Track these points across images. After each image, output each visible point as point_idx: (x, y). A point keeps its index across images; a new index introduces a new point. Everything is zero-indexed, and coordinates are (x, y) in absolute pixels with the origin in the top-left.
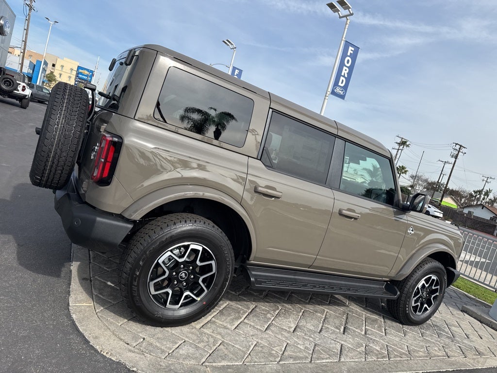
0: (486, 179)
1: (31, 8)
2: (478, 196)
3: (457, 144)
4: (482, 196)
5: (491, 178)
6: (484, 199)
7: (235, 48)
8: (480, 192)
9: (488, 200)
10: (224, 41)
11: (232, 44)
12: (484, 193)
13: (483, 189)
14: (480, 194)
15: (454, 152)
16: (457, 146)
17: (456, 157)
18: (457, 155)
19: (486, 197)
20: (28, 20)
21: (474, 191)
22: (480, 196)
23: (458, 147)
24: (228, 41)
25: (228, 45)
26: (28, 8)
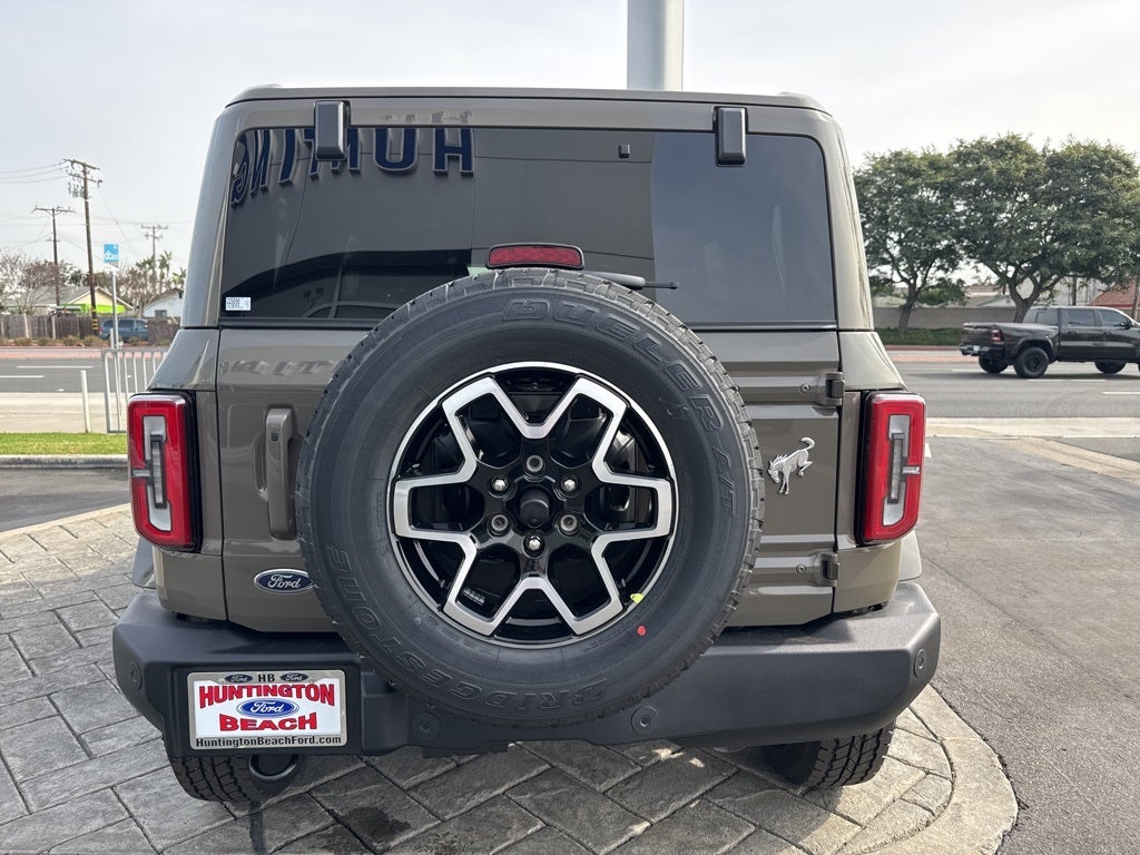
0: (151, 233)
2: (151, 272)
3: (73, 162)
4: (158, 271)
5: (160, 227)
6: (162, 276)
8: (150, 262)
9: (171, 275)
12: (158, 264)
13: (153, 257)
14: (152, 267)
15: (76, 183)
16: (75, 165)
17: (85, 195)
18: (85, 187)
19: (165, 270)
21: (138, 264)
22: (154, 272)
23: (78, 169)
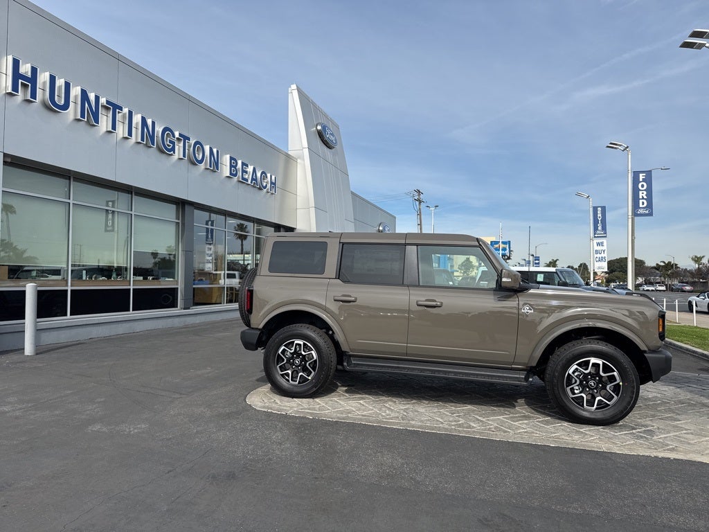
1: (420, 202)
7: (627, 147)
10: (608, 147)
11: (620, 145)
20: (420, 214)
24: (611, 144)
25: (616, 148)
26: (417, 203)
